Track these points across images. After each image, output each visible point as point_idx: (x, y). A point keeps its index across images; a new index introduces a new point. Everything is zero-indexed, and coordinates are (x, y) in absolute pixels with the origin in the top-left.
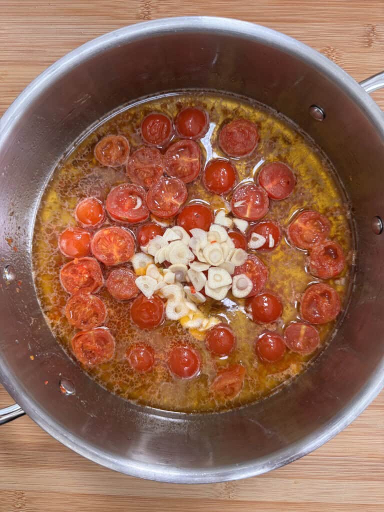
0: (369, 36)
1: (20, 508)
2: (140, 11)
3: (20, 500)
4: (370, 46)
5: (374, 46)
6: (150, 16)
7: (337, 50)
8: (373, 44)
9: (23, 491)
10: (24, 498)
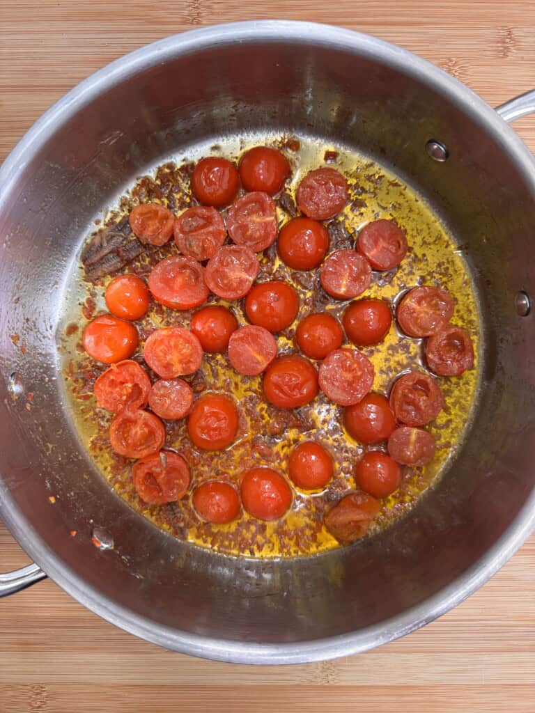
0: (504, 42)
1: (39, 707)
2: (186, 13)
3: (39, 697)
4: (505, 56)
5: (511, 56)
6: (200, 19)
7: (461, 62)
8: (509, 54)
9: (43, 684)
10: (45, 694)
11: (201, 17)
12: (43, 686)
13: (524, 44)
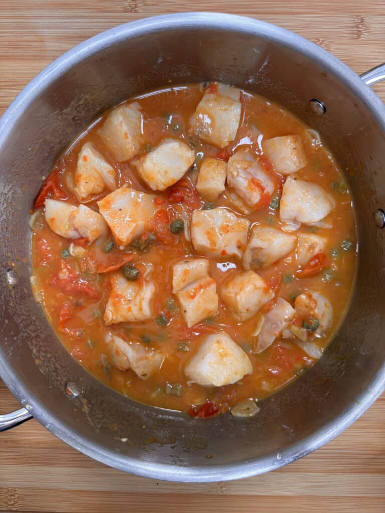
0: (358, 27)
1: (13, 505)
2: (126, 4)
3: (13, 497)
4: (359, 37)
5: (363, 37)
6: (137, 9)
7: (326, 42)
9: (15, 488)
10: (16, 496)
11: (137, 7)
13: (372, 29)
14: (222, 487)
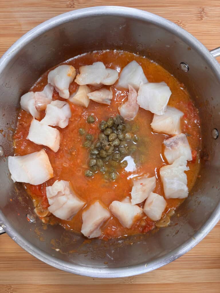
0: (201, 14)
2: (68, 3)
3: (9, 290)
4: (202, 19)
7: (183, 22)
8: (203, 18)
10: (12, 289)
11: (74, 5)
12: (12, 285)
13: (209, 14)
14: (131, 280)
